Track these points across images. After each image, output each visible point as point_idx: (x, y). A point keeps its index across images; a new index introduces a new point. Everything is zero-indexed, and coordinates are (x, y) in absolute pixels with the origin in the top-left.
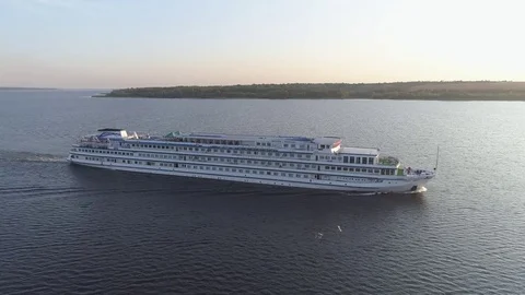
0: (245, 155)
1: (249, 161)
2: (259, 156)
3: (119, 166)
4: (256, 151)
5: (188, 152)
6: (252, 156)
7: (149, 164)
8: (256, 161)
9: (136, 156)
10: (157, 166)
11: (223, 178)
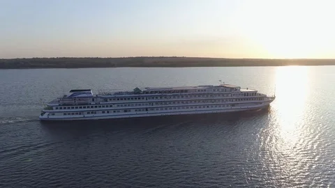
0: (193, 98)
1: (195, 101)
2: (201, 98)
3: (99, 116)
4: (199, 95)
5: (155, 100)
6: (197, 98)
7: (125, 111)
8: (199, 101)
9: (115, 107)
10: (133, 112)
11: (182, 113)
